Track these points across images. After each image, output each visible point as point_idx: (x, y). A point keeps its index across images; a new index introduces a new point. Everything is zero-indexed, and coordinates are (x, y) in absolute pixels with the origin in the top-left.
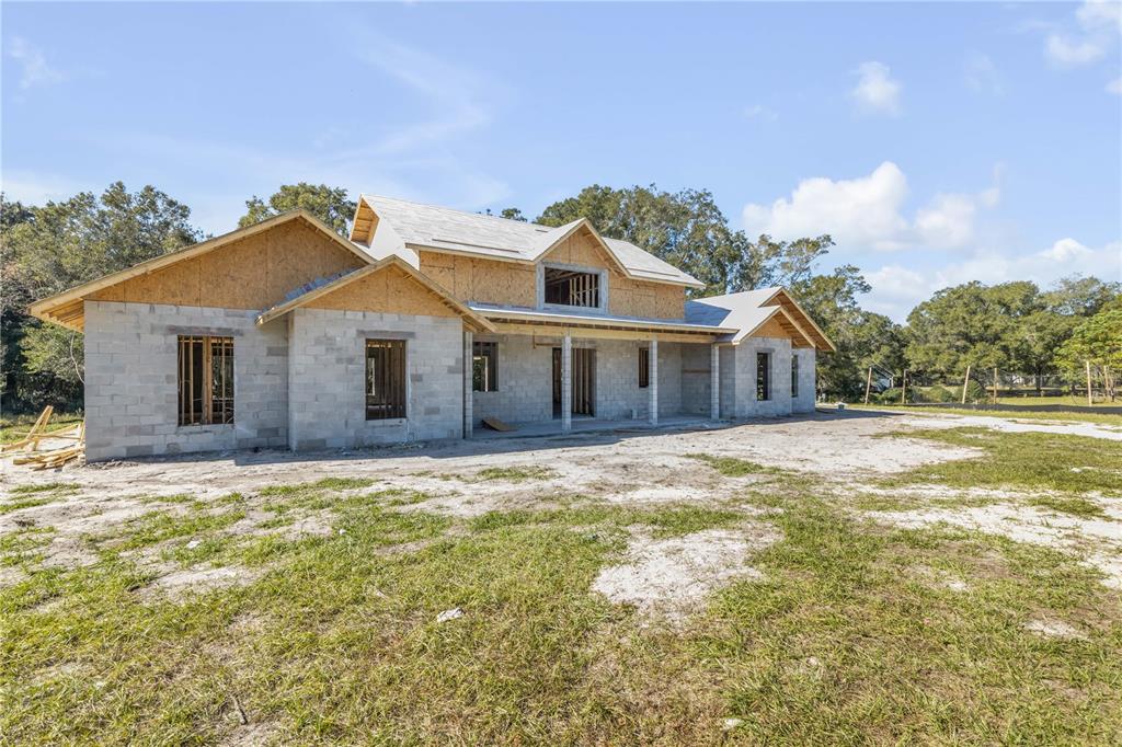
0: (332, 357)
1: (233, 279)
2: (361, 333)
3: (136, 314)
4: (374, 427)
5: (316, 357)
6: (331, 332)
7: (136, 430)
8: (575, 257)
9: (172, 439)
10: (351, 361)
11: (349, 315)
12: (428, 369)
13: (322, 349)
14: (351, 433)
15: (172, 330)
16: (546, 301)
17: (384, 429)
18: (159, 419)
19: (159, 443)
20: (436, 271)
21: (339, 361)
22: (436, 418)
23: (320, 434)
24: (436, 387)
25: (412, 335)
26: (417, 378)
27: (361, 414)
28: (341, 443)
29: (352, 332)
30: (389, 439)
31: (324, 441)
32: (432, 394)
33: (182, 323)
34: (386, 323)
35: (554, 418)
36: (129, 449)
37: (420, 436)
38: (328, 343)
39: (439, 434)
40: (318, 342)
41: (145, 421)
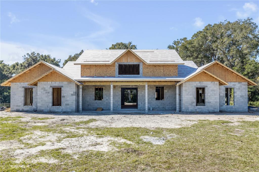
0: (45, 92)
1: (33, 77)
2: (51, 86)
3: (18, 84)
4: (53, 108)
5: (42, 92)
6: (45, 87)
7: (17, 106)
8: (129, 60)
9: (23, 108)
10: (48, 93)
11: (48, 83)
12: (66, 94)
13: (43, 90)
14: (48, 109)
15: (23, 87)
16: (119, 74)
17: (56, 108)
18: (20, 104)
19: (21, 109)
20: (85, 69)
21: (46, 93)
22: (68, 106)
23: (42, 109)
24: (68, 99)
25: (62, 86)
26: (64, 97)
27: (51, 104)
28: (46, 111)
29: (49, 86)
30: (57, 111)
31: (43, 110)
32: (67, 101)
33: (25, 86)
34: (57, 84)
35: (121, 109)
36: (16, 109)
37: (64, 111)
38: (44, 89)
39: (69, 110)
40: (42, 89)
41: (19, 104)
